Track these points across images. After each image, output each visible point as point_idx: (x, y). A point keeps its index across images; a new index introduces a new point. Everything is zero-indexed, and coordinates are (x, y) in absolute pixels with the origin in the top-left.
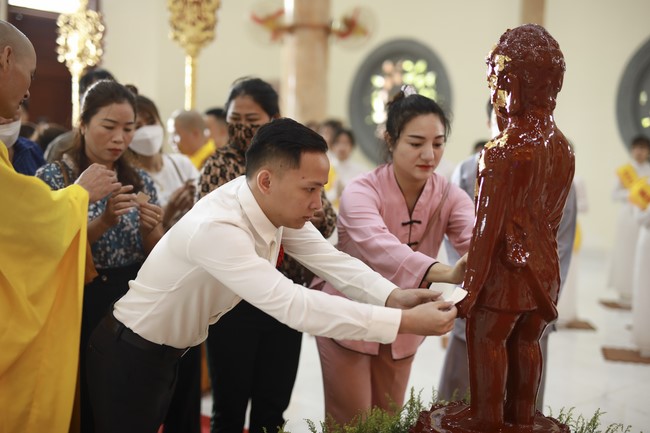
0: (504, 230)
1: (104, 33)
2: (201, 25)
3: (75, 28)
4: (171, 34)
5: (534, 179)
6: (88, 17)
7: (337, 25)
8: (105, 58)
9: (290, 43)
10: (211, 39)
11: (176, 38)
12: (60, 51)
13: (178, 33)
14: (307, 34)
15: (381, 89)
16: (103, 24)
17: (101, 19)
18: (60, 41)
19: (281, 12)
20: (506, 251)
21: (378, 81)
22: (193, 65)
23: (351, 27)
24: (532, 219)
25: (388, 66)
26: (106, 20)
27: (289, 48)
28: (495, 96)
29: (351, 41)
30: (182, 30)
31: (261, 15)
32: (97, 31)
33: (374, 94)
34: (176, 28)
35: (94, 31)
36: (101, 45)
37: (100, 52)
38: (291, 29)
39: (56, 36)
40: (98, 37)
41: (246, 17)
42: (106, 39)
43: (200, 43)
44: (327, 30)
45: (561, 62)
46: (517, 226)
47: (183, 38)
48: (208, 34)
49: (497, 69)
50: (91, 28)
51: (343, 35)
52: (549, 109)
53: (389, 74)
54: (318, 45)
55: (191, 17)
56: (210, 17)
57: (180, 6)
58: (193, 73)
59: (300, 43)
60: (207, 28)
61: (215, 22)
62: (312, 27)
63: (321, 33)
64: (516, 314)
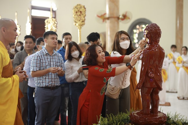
0: (148, 69)
1: (57, 24)
2: (81, 21)
3: (49, 23)
4: (74, 24)
5: (154, 58)
6: (53, 20)
7: (121, 17)
8: (57, 30)
9: (108, 22)
10: (84, 24)
11: (76, 25)
12: (46, 29)
13: (76, 23)
14: (113, 19)
15: (136, 33)
16: (56, 21)
17: (56, 20)
18: (46, 26)
19: (105, 14)
20: (148, 74)
21: (135, 31)
22: (80, 31)
23: (125, 17)
24: (154, 67)
25: (138, 27)
26: (57, 20)
27: (108, 23)
28: (146, 39)
29: (125, 21)
30: (77, 22)
31: (100, 15)
32: (55, 23)
33: (134, 35)
34: (75, 22)
35: (54, 23)
36: (56, 27)
37: (56, 29)
38: (108, 18)
39: (45, 25)
40: (56, 25)
41: (96, 15)
42: (57, 25)
43: (81, 25)
44: (118, 18)
45: (160, 32)
46: (151, 69)
47: (77, 24)
48: (83, 23)
49: (146, 33)
50: (53, 23)
51: (123, 19)
52: (158, 42)
53: (138, 29)
54: (116, 23)
55: (79, 19)
56: (83, 19)
57: (76, 16)
58: (80, 33)
59: (111, 22)
60: (83, 22)
61: (85, 20)
62: (114, 18)
63: (116, 19)
64: (152, 88)
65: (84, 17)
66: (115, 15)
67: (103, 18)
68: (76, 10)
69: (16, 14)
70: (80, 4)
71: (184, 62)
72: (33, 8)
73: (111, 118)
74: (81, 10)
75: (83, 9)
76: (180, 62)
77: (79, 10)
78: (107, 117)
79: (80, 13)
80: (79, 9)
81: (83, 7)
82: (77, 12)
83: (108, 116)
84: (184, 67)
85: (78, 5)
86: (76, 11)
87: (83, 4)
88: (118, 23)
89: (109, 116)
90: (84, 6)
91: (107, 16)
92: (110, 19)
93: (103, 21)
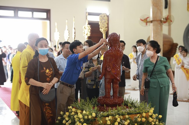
20: (107, 69)
23: (167, 20)
30: (102, 29)
31: (143, 19)
44: (161, 21)
46: (109, 65)
48: (106, 29)
54: (159, 25)
55: (103, 25)
56: (106, 25)
57: (101, 23)
59: (154, 25)
62: (157, 21)
63: (159, 22)
66: (158, 19)
67: (146, 21)
68: (101, 18)
69: (67, 21)
75: (106, 17)
80: (103, 18)
82: (101, 20)
88: (161, 26)
91: (151, 19)
92: (153, 22)
93: (147, 24)
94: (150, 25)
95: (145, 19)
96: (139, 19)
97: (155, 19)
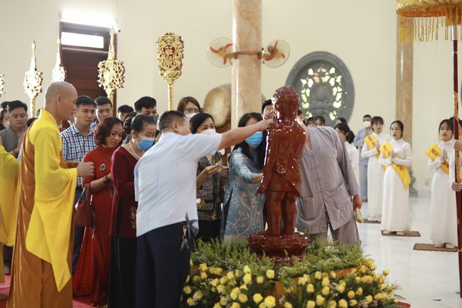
0: (276, 161)
2: (174, 67)
3: (108, 69)
4: (160, 72)
5: (286, 142)
6: (115, 63)
7: (265, 52)
9: (236, 62)
10: (180, 74)
11: (162, 74)
12: (100, 81)
14: (247, 57)
19: (230, 45)
20: (277, 169)
21: (303, 81)
23: (273, 52)
24: (287, 157)
25: (311, 72)
27: (235, 68)
30: (164, 70)
31: (217, 49)
34: (162, 69)
38: (236, 55)
43: (174, 77)
44: (259, 55)
48: (178, 71)
51: (269, 58)
52: (294, 116)
53: (311, 77)
54: (254, 65)
55: (169, 63)
56: (179, 63)
57: (163, 57)
58: (171, 92)
59: (241, 64)
60: (177, 69)
61: (181, 65)
62: (250, 54)
63: (255, 56)
64: (284, 192)
65: (180, 60)
66: (252, 49)
67: (224, 53)
68: (165, 45)
70: (172, 32)
71: (394, 155)
72: (65, 28)
73: (218, 244)
74: (173, 45)
75: (177, 42)
76: (387, 153)
77: (169, 46)
78: (211, 243)
79: (171, 51)
80: (169, 44)
81: (177, 38)
82: (164, 49)
83: (213, 241)
84: (394, 165)
85: (167, 34)
86: (163, 47)
87: (177, 34)
88: (259, 66)
89: (215, 241)
90: (180, 37)
91: (234, 49)
92: (240, 56)
93: (225, 62)
94: (232, 64)
95: (221, 49)
96: (208, 48)
97: (246, 50)
